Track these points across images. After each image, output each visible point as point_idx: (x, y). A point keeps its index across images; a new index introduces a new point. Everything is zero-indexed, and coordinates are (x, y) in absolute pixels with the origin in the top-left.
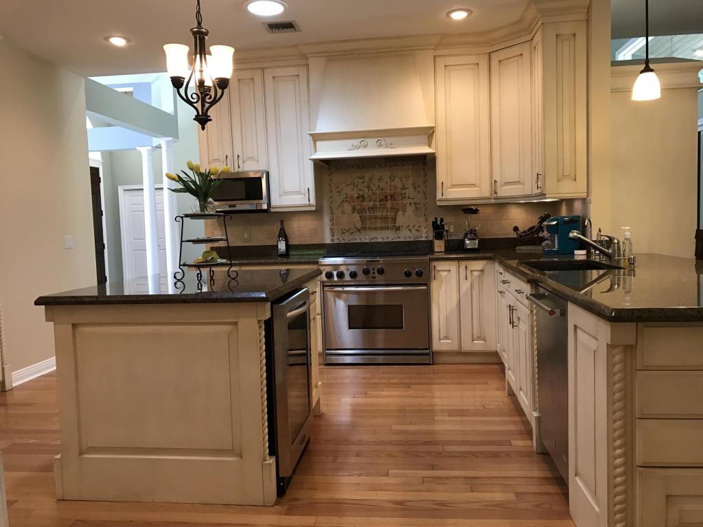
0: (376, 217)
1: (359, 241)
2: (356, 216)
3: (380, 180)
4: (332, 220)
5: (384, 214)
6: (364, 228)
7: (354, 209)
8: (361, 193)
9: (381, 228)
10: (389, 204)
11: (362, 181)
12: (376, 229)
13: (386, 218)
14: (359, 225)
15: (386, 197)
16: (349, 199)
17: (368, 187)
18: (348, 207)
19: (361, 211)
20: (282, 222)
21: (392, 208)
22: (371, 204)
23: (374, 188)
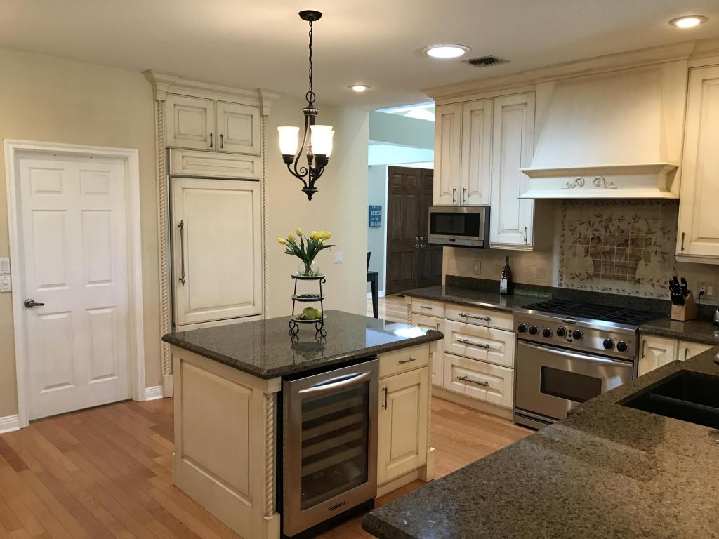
0: (612, 264)
1: (589, 289)
2: (589, 259)
3: (621, 219)
4: (562, 261)
5: (622, 261)
6: (596, 275)
7: (587, 251)
8: (596, 234)
9: (617, 278)
10: (629, 250)
11: (599, 219)
12: (610, 278)
13: (624, 267)
14: (591, 271)
15: (626, 241)
16: (581, 240)
17: (606, 228)
18: (580, 249)
19: (594, 255)
20: (507, 259)
21: (632, 256)
22: (608, 248)
23: (612, 229)
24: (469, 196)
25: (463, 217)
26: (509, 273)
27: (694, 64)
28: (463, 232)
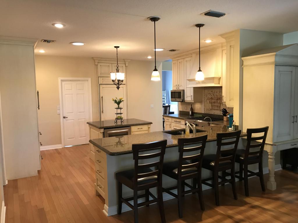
0: (215, 106)
1: (211, 113)
2: (210, 104)
3: (217, 92)
4: (204, 105)
5: (217, 104)
6: (212, 109)
7: (210, 102)
8: (212, 97)
9: (217, 110)
10: (219, 101)
11: (212, 93)
12: (215, 110)
13: (218, 106)
14: (211, 108)
15: (218, 99)
16: (208, 99)
17: (214, 95)
18: (208, 101)
19: (211, 103)
20: (192, 105)
21: (219, 103)
22: (214, 101)
23: (215, 95)
24: (180, 87)
25: (177, 93)
26: (192, 109)
27: (223, 49)
28: (178, 97)
